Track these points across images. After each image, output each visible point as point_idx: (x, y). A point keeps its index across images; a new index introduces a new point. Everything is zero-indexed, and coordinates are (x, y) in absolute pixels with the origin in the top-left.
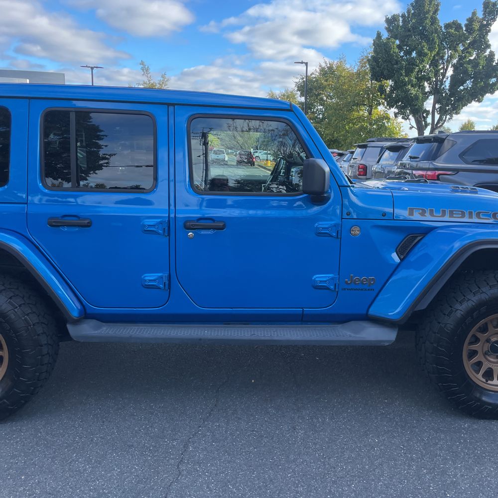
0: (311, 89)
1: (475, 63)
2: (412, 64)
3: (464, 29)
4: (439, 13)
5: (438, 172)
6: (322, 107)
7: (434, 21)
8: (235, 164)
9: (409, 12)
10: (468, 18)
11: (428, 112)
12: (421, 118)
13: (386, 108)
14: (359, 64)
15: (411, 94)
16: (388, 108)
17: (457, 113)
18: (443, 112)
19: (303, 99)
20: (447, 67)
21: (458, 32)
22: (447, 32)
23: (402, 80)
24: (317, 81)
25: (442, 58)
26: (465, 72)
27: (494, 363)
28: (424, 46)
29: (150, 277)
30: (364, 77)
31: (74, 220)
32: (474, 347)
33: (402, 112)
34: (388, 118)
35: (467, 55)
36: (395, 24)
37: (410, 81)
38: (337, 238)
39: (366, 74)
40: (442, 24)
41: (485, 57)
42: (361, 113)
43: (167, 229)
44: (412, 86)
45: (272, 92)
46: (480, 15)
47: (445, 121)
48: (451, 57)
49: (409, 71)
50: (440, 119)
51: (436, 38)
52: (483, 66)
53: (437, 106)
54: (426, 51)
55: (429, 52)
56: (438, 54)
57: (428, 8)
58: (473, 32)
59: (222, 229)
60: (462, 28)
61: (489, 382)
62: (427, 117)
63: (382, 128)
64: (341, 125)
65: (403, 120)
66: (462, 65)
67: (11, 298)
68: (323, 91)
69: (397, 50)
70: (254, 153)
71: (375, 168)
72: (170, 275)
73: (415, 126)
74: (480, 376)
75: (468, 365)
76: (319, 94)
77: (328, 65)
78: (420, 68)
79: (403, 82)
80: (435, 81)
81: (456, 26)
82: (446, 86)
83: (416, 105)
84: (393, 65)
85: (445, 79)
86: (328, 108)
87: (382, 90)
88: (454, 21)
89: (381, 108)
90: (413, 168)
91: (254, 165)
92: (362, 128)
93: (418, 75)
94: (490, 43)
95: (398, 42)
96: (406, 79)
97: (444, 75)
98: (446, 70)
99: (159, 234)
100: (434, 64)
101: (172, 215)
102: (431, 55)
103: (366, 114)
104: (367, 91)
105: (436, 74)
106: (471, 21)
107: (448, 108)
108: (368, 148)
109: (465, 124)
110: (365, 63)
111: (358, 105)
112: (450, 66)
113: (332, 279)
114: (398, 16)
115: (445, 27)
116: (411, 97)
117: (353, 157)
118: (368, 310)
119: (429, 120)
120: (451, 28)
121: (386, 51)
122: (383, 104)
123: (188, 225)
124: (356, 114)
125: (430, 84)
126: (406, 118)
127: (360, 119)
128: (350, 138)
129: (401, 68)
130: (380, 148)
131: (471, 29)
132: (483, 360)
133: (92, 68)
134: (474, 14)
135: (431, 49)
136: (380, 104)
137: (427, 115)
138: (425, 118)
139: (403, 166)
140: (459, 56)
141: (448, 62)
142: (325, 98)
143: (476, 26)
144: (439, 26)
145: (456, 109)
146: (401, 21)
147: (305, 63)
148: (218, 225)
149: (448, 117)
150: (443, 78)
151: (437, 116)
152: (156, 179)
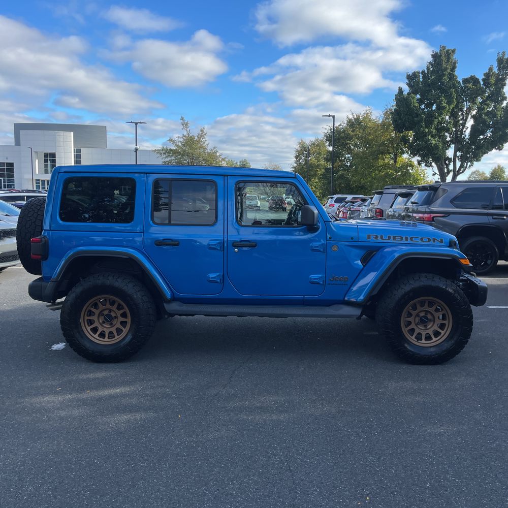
0: (339, 139)
1: (492, 114)
2: (431, 117)
3: (482, 83)
4: (456, 69)
5: (433, 215)
6: (349, 156)
7: (452, 77)
8: (267, 209)
9: (428, 69)
10: (485, 72)
11: (450, 160)
12: (442, 166)
13: (410, 156)
14: (383, 116)
15: (432, 144)
16: (412, 156)
17: (478, 160)
18: (464, 159)
19: (331, 149)
20: (467, 118)
21: (476, 86)
22: (465, 87)
23: (423, 131)
24: (344, 131)
25: (462, 110)
26: (484, 122)
27: (422, 329)
28: (442, 101)
29: (212, 275)
30: (388, 128)
31: (170, 242)
32: (409, 319)
33: (425, 160)
34: (412, 166)
35: (486, 107)
36: (416, 80)
37: (430, 133)
38: (324, 252)
39: (390, 125)
40: (460, 79)
41: (503, 108)
42: (387, 161)
43: (222, 247)
44: (433, 136)
45: (302, 141)
46: (495, 70)
47: (466, 167)
48: (470, 109)
49: (429, 123)
50: (462, 166)
51: (453, 93)
52: (500, 116)
53: (458, 154)
54: (444, 104)
55: (447, 105)
56: (457, 106)
57: (445, 66)
58: (491, 86)
59: (255, 247)
60: (479, 82)
61: (419, 341)
62: (449, 164)
63: (407, 175)
64: (367, 173)
65: (427, 168)
66: (480, 115)
67: (134, 286)
68: (350, 141)
69: (417, 105)
70: (286, 198)
71: (389, 211)
72: (224, 274)
73: (438, 173)
74: (413, 337)
75: (405, 330)
76: (347, 144)
77: (355, 117)
78: (439, 120)
79: (423, 133)
80: (455, 131)
81: (474, 80)
82: (466, 136)
83: (436, 154)
84: (413, 118)
85: (464, 130)
86: (355, 156)
87: (405, 140)
88: (471, 76)
89: (405, 156)
90: (414, 212)
91: (286, 211)
92: (387, 175)
93: (438, 126)
94: (506, 95)
95: (418, 96)
96: (426, 130)
97: (464, 125)
98: (466, 121)
99: (218, 250)
100: (454, 115)
101: (226, 239)
102: (449, 109)
103: (392, 162)
104: (392, 141)
105: (456, 124)
106: (488, 76)
107: (468, 156)
108: (383, 195)
109: (495, 169)
110: (389, 115)
111: (382, 153)
112: (470, 116)
113: (321, 277)
114: (419, 73)
115: (463, 81)
116: (431, 146)
117: (372, 202)
118: (344, 298)
119: (451, 167)
120: (469, 83)
121: (407, 105)
122: (407, 152)
123: (235, 244)
124: (381, 162)
125: (450, 134)
126: (428, 165)
127: (386, 166)
128: (376, 184)
129: (421, 121)
130: (395, 195)
131: (489, 83)
132: (415, 327)
133: (136, 124)
134: (491, 69)
135: (449, 103)
136: (404, 153)
137: (450, 162)
138: (448, 165)
139: (407, 209)
140: (478, 107)
141: (467, 114)
142: (352, 147)
143: (493, 80)
144: (457, 81)
145: (477, 157)
146: (421, 78)
147: (332, 116)
148: (252, 245)
149: (469, 164)
150: (463, 128)
151: (458, 164)
152: (216, 217)
